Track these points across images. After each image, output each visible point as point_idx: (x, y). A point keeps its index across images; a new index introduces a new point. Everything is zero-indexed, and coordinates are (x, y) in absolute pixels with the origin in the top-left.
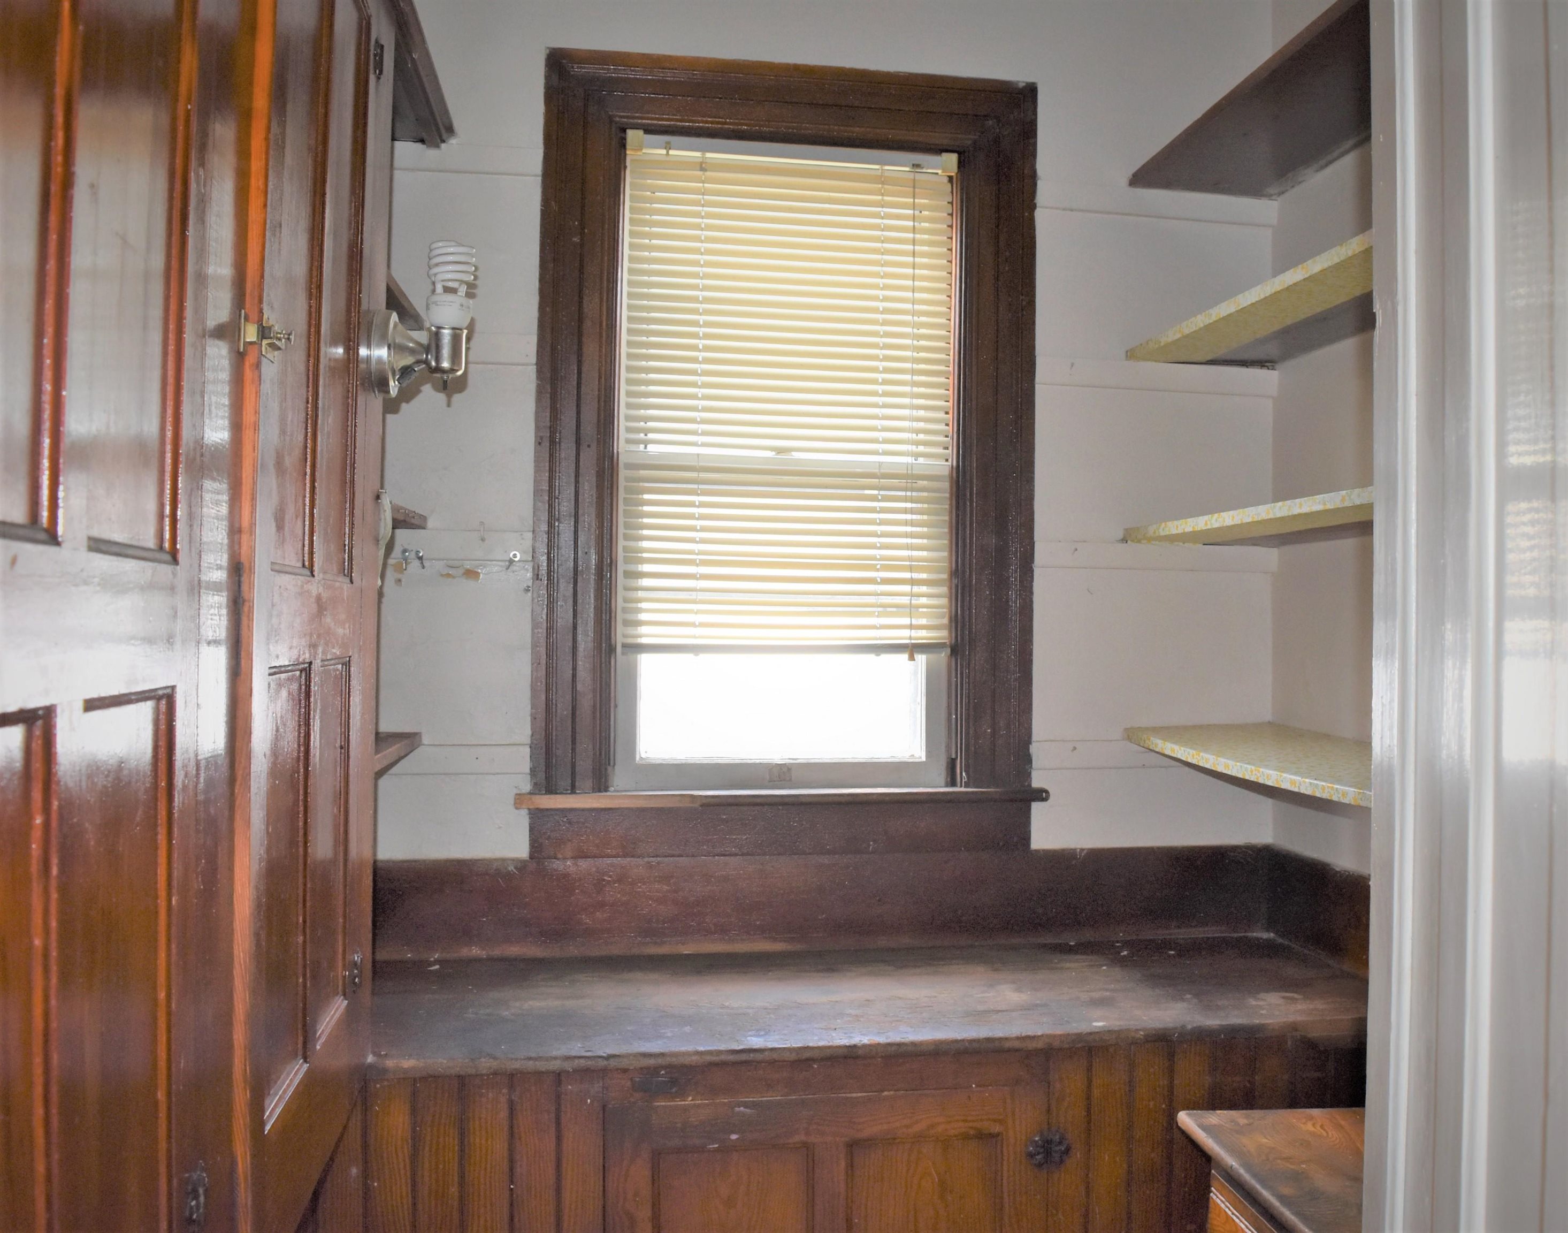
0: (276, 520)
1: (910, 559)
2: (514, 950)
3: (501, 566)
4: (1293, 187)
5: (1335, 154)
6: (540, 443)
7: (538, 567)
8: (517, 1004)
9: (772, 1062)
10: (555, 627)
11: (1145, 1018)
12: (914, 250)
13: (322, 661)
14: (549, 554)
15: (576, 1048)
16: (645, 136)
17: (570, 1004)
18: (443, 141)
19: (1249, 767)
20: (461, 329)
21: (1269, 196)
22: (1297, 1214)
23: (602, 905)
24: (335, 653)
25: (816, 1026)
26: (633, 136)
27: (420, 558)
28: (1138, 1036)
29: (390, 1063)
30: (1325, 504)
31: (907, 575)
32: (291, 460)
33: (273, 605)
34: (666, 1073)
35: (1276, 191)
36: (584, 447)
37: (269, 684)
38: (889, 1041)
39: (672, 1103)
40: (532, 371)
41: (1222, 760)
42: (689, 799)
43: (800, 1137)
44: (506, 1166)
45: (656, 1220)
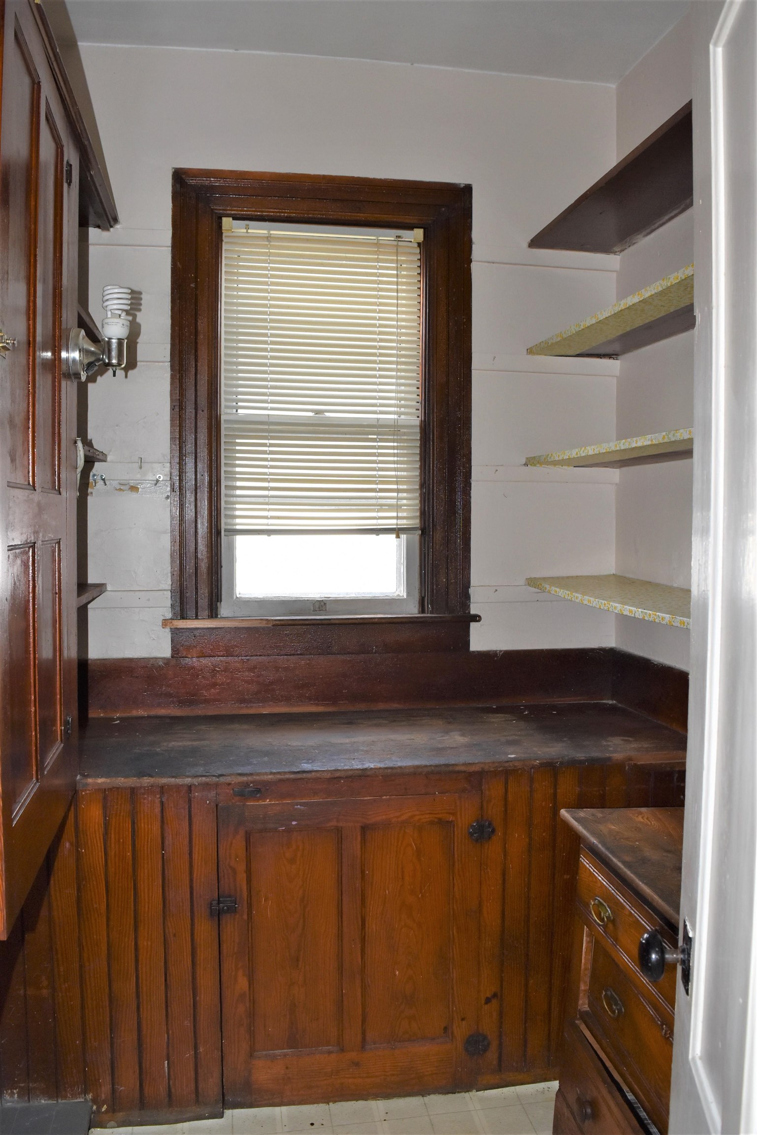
0: (11, 456)
1: (396, 477)
2: (162, 712)
3: (151, 484)
4: (629, 246)
5: (657, 225)
6: (173, 409)
7: (174, 484)
8: (165, 744)
9: (316, 780)
10: (184, 520)
11: (539, 752)
12: (397, 288)
13: (42, 541)
14: (180, 476)
16: (234, 221)
17: (196, 743)
18: (112, 227)
19: (603, 602)
20: (123, 339)
21: (615, 253)
22: (635, 873)
23: (214, 685)
24: (50, 537)
25: (342, 757)
26: (227, 222)
27: (104, 480)
28: (536, 763)
29: (89, 781)
30: (652, 441)
31: (395, 487)
32: (19, 420)
33: (9, 508)
34: (254, 785)
35: (619, 249)
36: (200, 412)
37: (9, 556)
39: (257, 803)
40: (168, 365)
41: (586, 598)
42: (265, 622)
43: (334, 823)
44: (159, 839)
45: (249, 871)
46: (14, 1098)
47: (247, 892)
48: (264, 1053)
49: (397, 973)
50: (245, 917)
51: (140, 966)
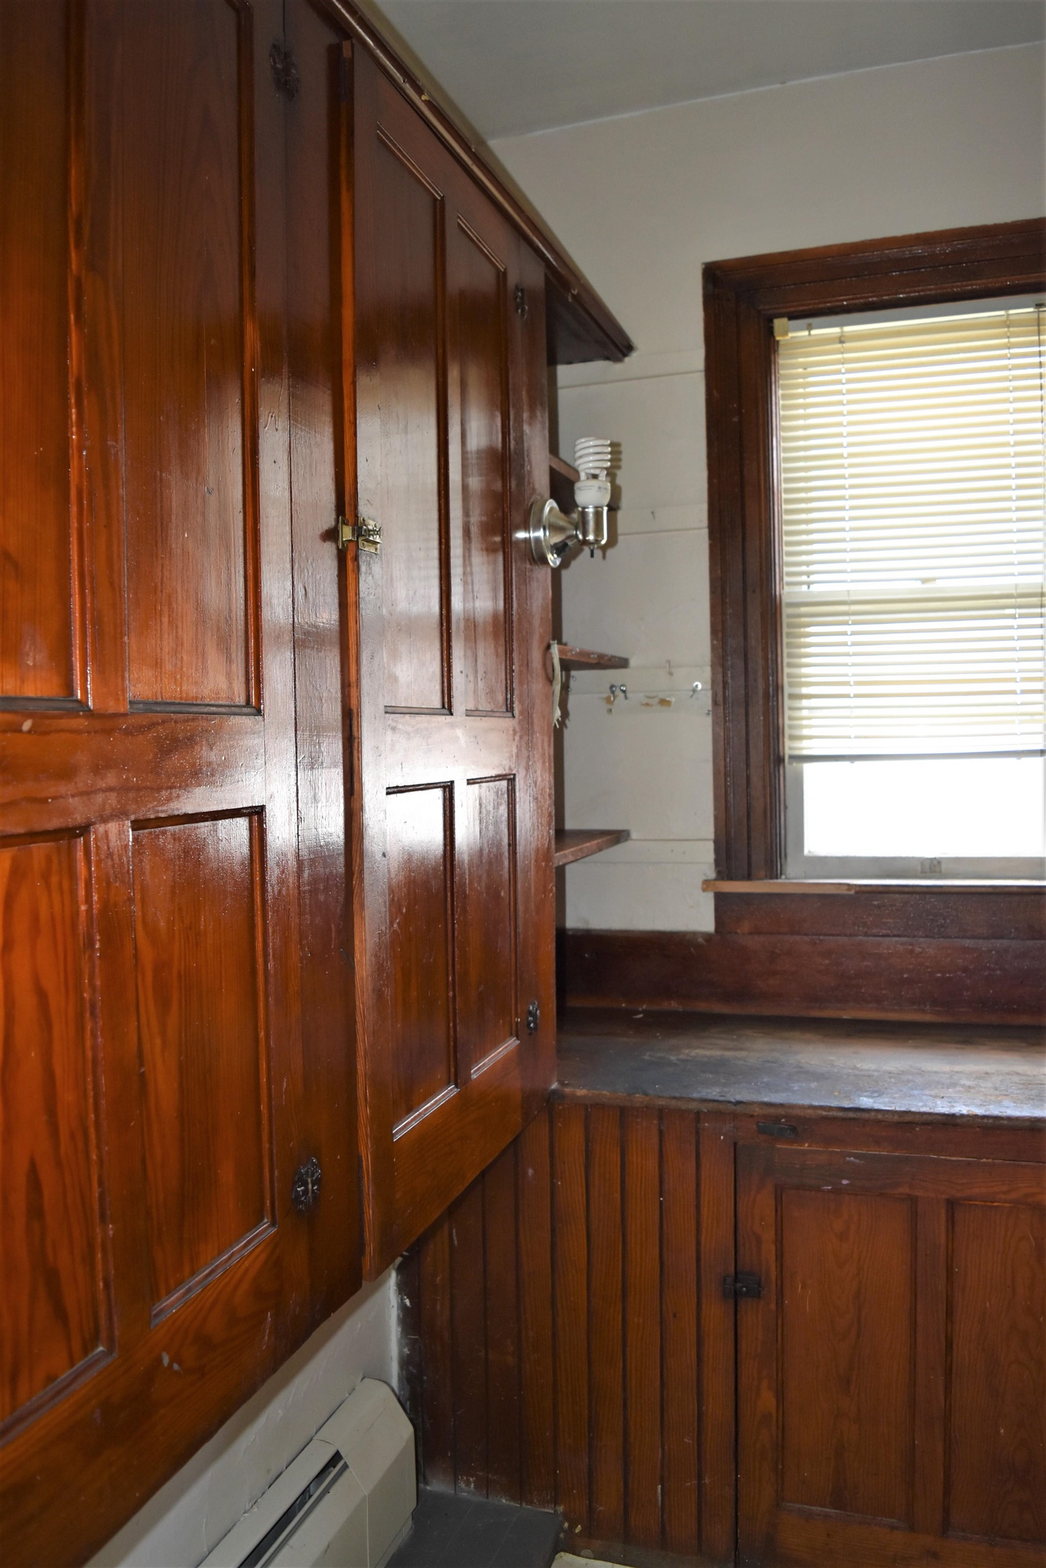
2: (703, 1007)
3: (687, 695)
6: (714, 592)
7: (716, 695)
8: (687, 1051)
9: (878, 1122)
10: (731, 743)
12: (1041, 383)
13: (468, 780)
14: (724, 683)
15: (714, 1093)
16: (790, 321)
17: (728, 1054)
18: (626, 356)
20: (602, 507)
23: (774, 973)
25: (927, 1093)
26: (779, 323)
27: (624, 692)
29: (567, 1090)
34: (786, 1121)
36: (749, 593)
38: (987, 1113)
39: (792, 1147)
40: (705, 532)
42: (846, 887)
43: (905, 1190)
44: (657, 1182)
45: (779, 1241)
46: (470, 1487)
47: (776, 1271)
48: (798, 1506)
49: (1002, 1431)
50: (773, 1306)
51: (628, 1349)
